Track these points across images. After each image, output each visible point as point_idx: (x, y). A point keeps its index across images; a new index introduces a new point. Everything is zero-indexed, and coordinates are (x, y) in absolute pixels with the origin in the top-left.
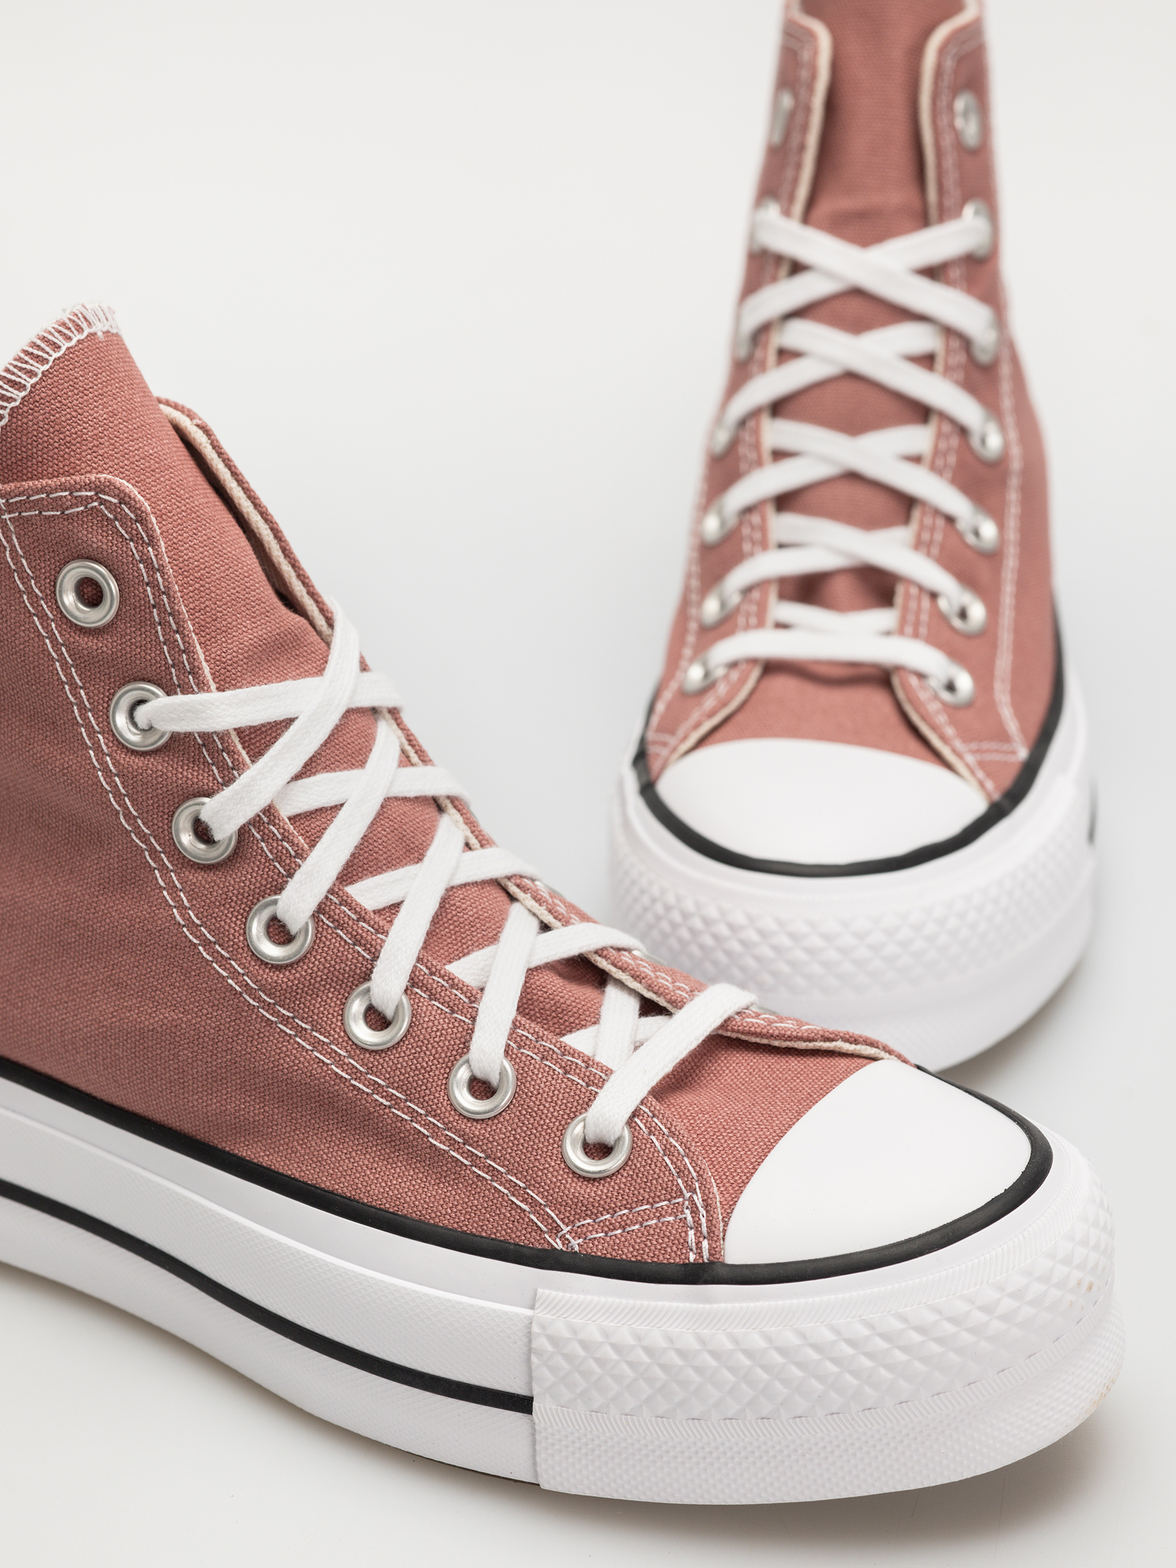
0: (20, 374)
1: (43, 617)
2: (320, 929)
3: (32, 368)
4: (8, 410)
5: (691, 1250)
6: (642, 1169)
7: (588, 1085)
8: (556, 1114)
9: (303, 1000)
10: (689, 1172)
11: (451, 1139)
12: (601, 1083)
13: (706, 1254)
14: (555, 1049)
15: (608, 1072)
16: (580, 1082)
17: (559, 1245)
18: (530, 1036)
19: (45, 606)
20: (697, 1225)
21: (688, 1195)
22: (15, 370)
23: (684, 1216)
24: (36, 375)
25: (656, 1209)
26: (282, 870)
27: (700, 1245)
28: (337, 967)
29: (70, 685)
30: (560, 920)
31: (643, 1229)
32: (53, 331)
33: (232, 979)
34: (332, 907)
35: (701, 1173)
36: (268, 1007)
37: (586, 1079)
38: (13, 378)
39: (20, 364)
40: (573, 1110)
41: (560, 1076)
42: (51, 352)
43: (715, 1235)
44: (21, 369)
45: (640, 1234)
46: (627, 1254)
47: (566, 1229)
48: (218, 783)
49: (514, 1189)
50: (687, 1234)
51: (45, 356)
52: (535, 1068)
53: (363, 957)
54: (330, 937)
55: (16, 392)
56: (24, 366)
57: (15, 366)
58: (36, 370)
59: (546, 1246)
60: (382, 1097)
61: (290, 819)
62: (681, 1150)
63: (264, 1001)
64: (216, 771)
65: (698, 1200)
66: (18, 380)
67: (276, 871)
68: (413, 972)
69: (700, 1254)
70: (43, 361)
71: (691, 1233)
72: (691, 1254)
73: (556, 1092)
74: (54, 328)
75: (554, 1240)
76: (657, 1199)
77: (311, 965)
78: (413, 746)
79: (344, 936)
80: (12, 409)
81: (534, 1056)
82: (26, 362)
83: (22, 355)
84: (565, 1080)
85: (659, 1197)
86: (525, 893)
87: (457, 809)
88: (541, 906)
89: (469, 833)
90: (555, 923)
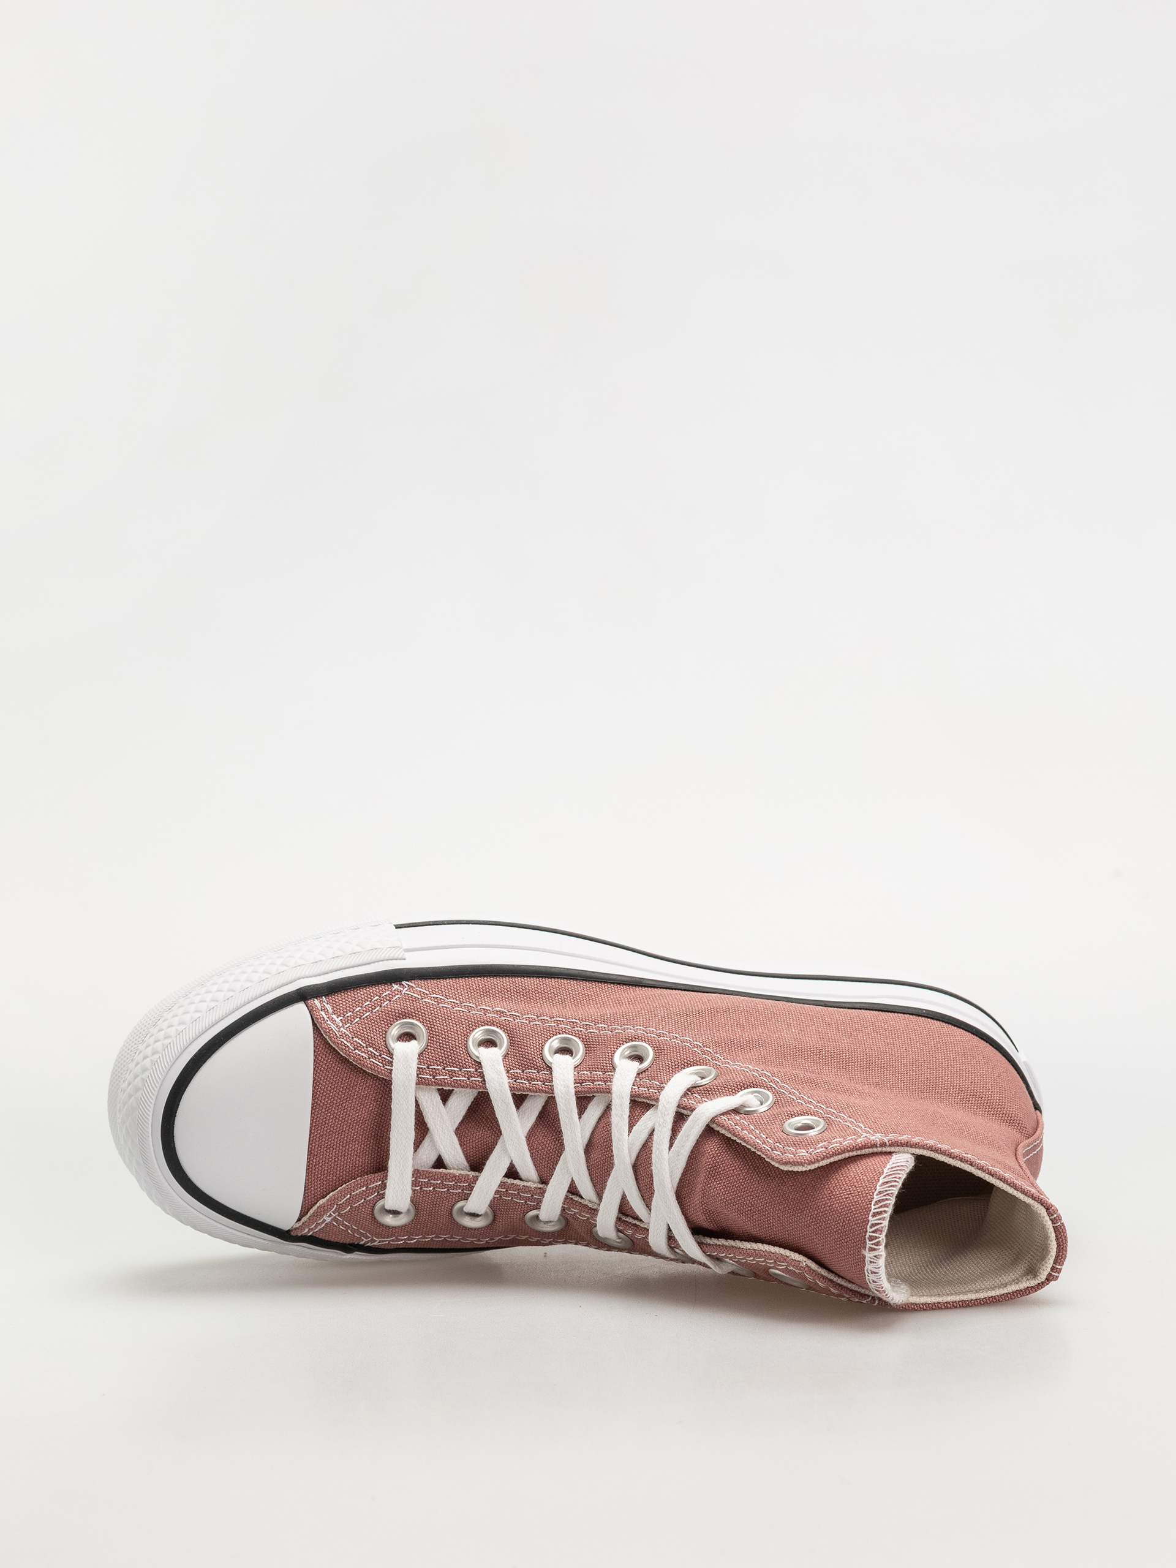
5: (327, 1003)
13: (316, 1002)
15: (421, 1084)
25: (357, 1017)
27: (323, 1006)
31: (361, 1006)
40: (429, 1049)
43: (314, 1013)
45: (360, 1002)
46: (363, 991)
47: (404, 992)
50: (332, 1009)
69: (321, 1002)
71: (331, 1012)
86: (536, 1188)
87: (593, 1209)
88: (524, 1186)
89: (582, 1201)
90: (510, 1181)
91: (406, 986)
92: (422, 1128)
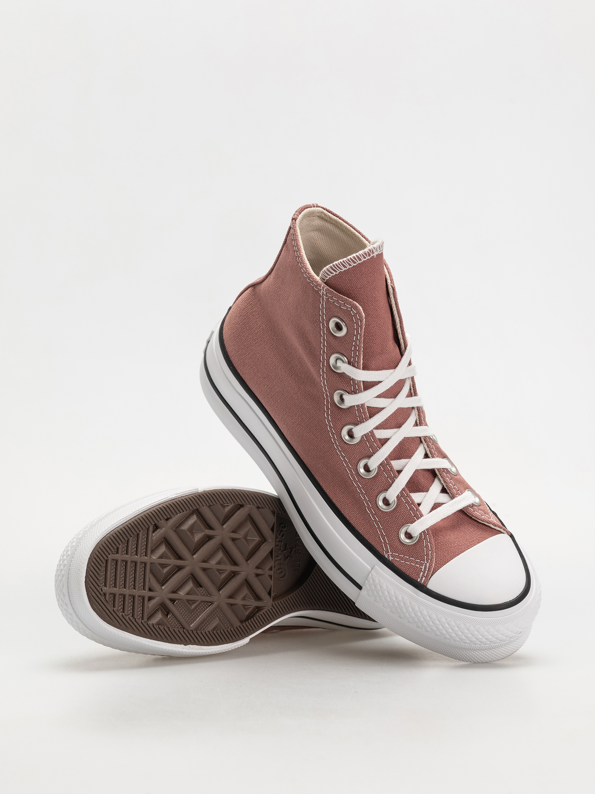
0: (347, 264)
1: (323, 324)
2: (362, 440)
3: (351, 264)
4: (339, 271)
5: (420, 577)
6: (417, 548)
7: (414, 516)
8: (402, 520)
9: (349, 454)
10: (429, 556)
11: (372, 511)
12: (418, 518)
13: (423, 582)
14: (410, 502)
15: (422, 515)
16: (413, 515)
17: (386, 556)
18: (405, 495)
19: (325, 323)
20: (424, 573)
21: (426, 562)
22: (346, 262)
23: (422, 567)
24: (351, 266)
25: (416, 561)
26: (359, 420)
27: (422, 578)
28: (362, 451)
29: (323, 344)
30: (431, 455)
31: (410, 564)
32: (361, 255)
33: (333, 439)
34: (368, 436)
35: (432, 558)
36: (339, 451)
37: (415, 515)
38: (344, 264)
39: (348, 261)
40: (407, 521)
41: (408, 510)
42: (358, 261)
43: (428, 578)
44: (347, 263)
45: (408, 566)
46: (403, 569)
47: (390, 553)
48: (352, 390)
49: (382, 535)
50: (420, 573)
51: (356, 261)
52: (403, 504)
53: (371, 451)
54: (364, 443)
55: (343, 268)
56: (349, 262)
57: (346, 261)
58: (352, 264)
59: (383, 554)
60: (359, 490)
61: (367, 406)
62: (430, 548)
63: (339, 449)
64: (352, 388)
65: (428, 565)
66: (346, 265)
67: (357, 419)
68: (382, 462)
69: (421, 580)
70: (355, 263)
71: (422, 573)
72: (419, 579)
73: (405, 514)
74: (362, 254)
75: (386, 554)
76: (417, 559)
77: (355, 447)
78: (413, 388)
79: (368, 444)
80: (341, 271)
81: (404, 501)
82: (350, 262)
83: (350, 259)
84: (409, 512)
85: (418, 558)
86: (425, 442)
87: (418, 411)
88: (428, 448)
89: (418, 418)
90: (430, 455)
91: (387, 555)
92: (436, 506)
